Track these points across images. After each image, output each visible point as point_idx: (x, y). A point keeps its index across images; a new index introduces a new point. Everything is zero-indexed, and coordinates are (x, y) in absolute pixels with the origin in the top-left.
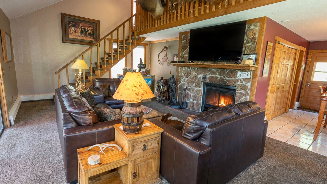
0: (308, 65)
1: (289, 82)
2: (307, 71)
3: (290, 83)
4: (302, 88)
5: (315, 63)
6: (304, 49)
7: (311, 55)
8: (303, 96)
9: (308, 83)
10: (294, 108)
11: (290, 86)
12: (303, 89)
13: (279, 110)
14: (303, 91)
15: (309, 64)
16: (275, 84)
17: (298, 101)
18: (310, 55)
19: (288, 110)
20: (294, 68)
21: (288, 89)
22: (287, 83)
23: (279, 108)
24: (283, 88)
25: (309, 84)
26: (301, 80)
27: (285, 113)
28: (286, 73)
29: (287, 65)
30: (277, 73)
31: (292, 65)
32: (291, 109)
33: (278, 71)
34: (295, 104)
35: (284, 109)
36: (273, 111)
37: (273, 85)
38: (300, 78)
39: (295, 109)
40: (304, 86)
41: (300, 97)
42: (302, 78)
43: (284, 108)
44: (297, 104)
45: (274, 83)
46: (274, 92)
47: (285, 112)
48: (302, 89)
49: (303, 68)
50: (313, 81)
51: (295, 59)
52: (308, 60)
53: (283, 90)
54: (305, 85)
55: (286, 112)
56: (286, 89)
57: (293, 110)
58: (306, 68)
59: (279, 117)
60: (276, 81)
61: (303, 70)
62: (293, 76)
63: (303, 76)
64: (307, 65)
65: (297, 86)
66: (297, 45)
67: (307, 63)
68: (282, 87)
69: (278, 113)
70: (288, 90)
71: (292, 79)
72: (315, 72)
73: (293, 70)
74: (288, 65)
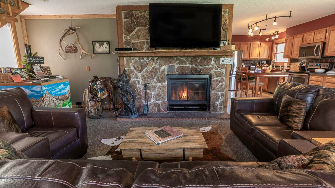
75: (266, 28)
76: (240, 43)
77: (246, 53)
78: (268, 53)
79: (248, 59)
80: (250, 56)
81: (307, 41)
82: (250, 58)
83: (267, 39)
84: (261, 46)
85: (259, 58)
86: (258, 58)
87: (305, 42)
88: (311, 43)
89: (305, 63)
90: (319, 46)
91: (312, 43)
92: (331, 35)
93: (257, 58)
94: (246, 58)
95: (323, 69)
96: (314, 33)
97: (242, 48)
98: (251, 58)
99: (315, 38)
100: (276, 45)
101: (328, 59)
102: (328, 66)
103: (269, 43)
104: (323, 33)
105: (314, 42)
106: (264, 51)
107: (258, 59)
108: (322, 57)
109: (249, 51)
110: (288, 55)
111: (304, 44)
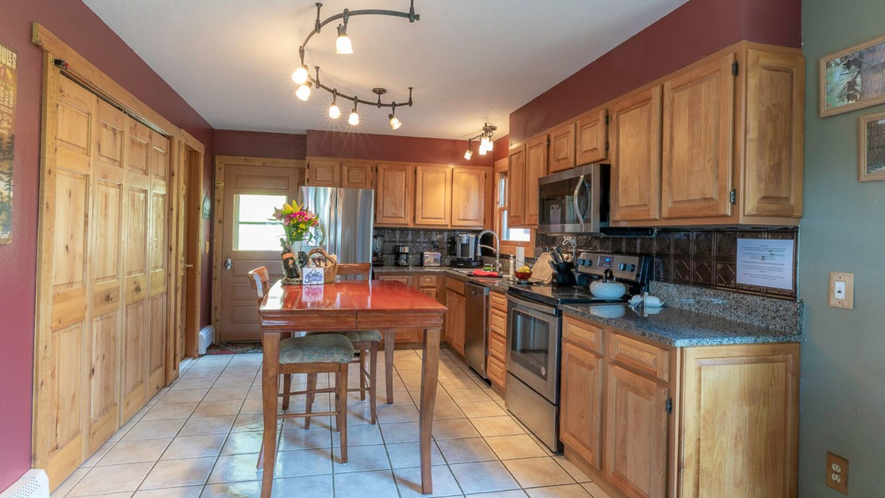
0: (219, 201)
1: (160, 264)
2: (220, 222)
3: (166, 267)
4: (214, 277)
5: (234, 195)
6: (199, 147)
7: (222, 171)
8: (219, 306)
9: (228, 258)
10: (197, 351)
11: (169, 275)
12: (215, 279)
13: (135, 387)
14: (216, 286)
15: (222, 198)
16: (78, 276)
17: (207, 321)
18: (220, 169)
19: (175, 369)
20: (172, 209)
21: (162, 289)
22: (156, 267)
23: (130, 381)
24: (138, 289)
25: (230, 261)
26: (207, 252)
27: (165, 386)
28: (142, 227)
29: (142, 195)
30: (86, 223)
31: (164, 196)
32: (190, 360)
33: (86, 216)
34: (200, 337)
35: (160, 371)
36: (94, 410)
37: (70, 284)
38: (203, 245)
39: (202, 355)
40: (217, 272)
41: (213, 310)
42: (208, 243)
43: (158, 367)
44: (203, 336)
45: (72, 275)
46: (80, 320)
47: (167, 382)
48: (213, 281)
49: (207, 213)
50: (238, 252)
51: (172, 174)
52: (216, 185)
53: (136, 297)
54: (219, 267)
55: (168, 384)
56: (153, 293)
57: (195, 361)
58: (216, 210)
59: (136, 419)
60: (85, 262)
61: (207, 217)
62: (174, 239)
63: (211, 238)
64: (216, 202)
65: (197, 273)
66: (172, 122)
67: (216, 197)
68: (133, 287)
69: (132, 405)
70: (165, 296)
71: (171, 249)
72: (240, 225)
73: (169, 216)
74: (145, 192)
75: (410, 99)
76: (376, 162)
77: (401, 203)
78: (480, 204)
79: (411, 226)
80: (419, 213)
81: (558, 160)
82: (417, 223)
83: (468, 156)
84: (454, 181)
85: (452, 226)
86: (448, 223)
87: (554, 166)
88: (568, 167)
89: (574, 251)
90: (588, 178)
91: (572, 168)
92: (621, 130)
93: (444, 222)
94: (401, 221)
95: (620, 280)
96: (573, 125)
97: (383, 182)
98: (419, 221)
99: (578, 146)
100: (502, 177)
101: (636, 239)
102: (636, 269)
103: (483, 172)
104: (599, 124)
105: (578, 164)
106: (468, 198)
107: (449, 227)
108: (602, 230)
109: (413, 193)
110: (518, 214)
111: (554, 173)
